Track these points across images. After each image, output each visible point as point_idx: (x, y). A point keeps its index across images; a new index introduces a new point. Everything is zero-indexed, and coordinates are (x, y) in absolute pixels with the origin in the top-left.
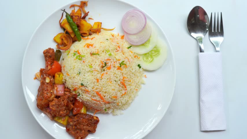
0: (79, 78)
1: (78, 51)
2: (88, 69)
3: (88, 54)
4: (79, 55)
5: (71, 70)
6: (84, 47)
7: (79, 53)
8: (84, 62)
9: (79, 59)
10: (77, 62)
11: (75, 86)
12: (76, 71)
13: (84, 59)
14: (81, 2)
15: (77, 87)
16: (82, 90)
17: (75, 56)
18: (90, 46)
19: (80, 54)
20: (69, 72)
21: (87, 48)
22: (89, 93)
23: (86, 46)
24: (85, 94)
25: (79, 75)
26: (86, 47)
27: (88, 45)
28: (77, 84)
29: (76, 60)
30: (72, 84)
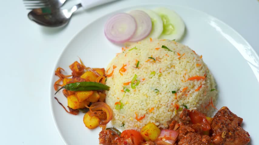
0: (163, 93)
1: (125, 84)
2: (155, 78)
3: (134, 71)
4: (130, 84)
5: (148, 101)
6: (122, 75)
7: (128, 84)
8: (143, 80)
9: (137, 84)
10: (140, 89)
11: (172, 104)
12: (152, 94)
13: (139, 77)
14: (56, 74)
15: (174, 103)
16: (180, 98)
17: (131, 89)
18: (125, 68)
19: (131, 82)
20: (149, 106)
21: (126, 72)
22: (188, 91)
23: (121, 72)
24: (187, 98)
25: (160, 92)
26: (123, 73)
27: (123, 70)
28: (170, 100)
29: (136, 89)
30: (168, 108)
